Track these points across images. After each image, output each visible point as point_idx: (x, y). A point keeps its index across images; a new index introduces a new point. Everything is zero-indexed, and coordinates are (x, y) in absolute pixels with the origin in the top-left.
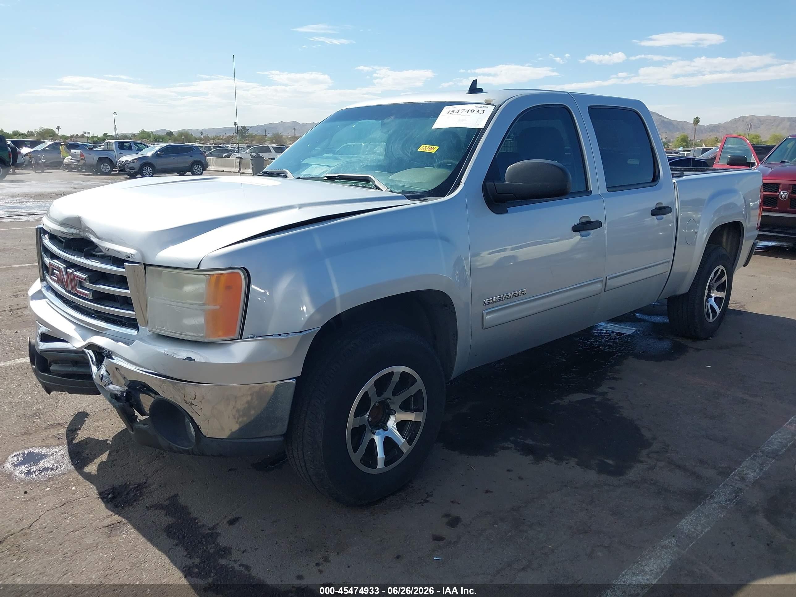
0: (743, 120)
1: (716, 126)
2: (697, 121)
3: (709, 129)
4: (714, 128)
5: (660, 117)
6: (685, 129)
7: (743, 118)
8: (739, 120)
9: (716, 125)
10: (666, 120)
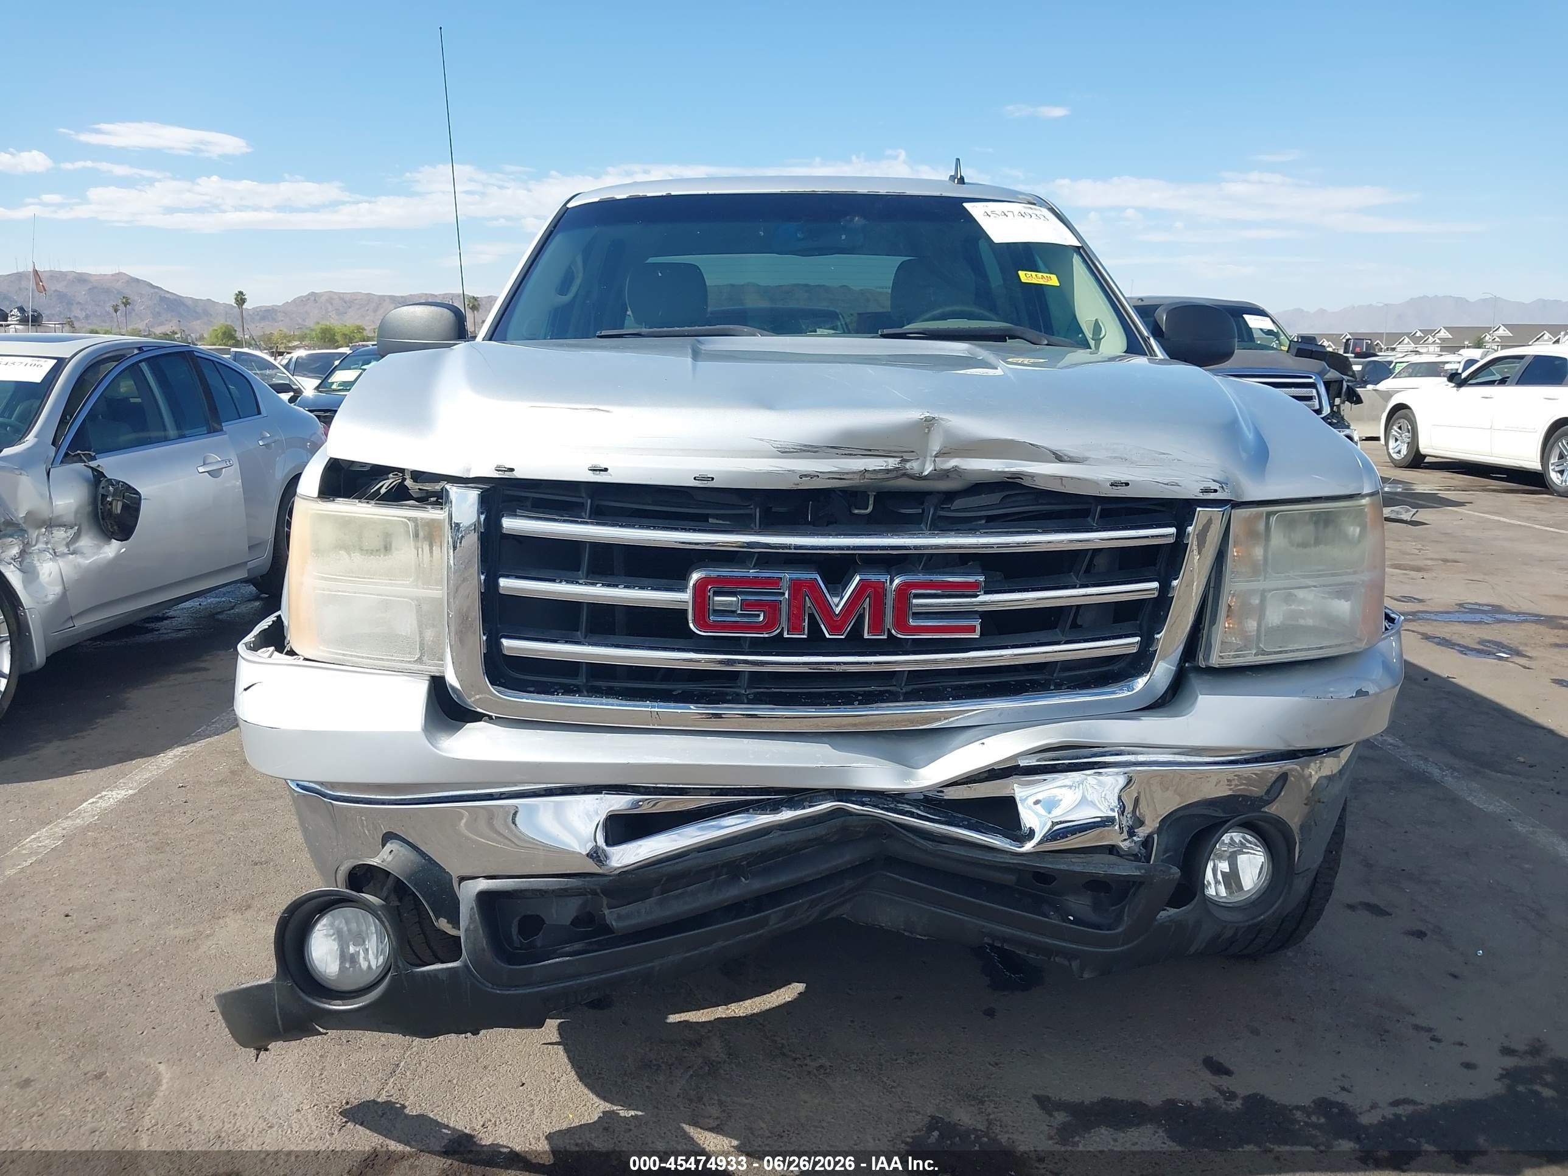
0: (315, 300)
1: (269, 310)
2: (241, 299)
3: (258, 315)
4: (267, 314)
5: (156, 290)
6: (211, 315)
7: (314, 297)
8: (309, 299)
9: (270, 308)
10: (168, 295)
